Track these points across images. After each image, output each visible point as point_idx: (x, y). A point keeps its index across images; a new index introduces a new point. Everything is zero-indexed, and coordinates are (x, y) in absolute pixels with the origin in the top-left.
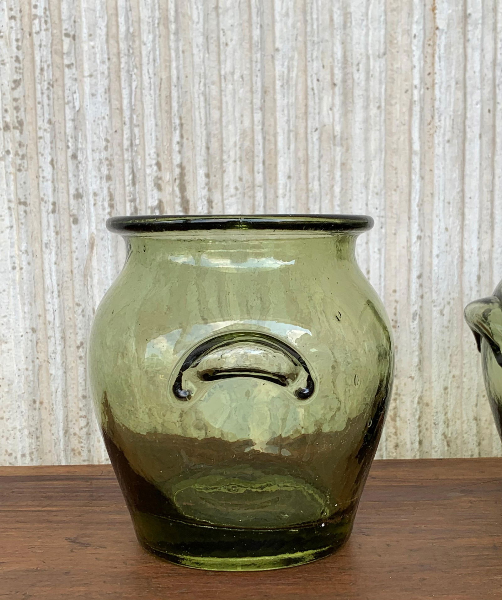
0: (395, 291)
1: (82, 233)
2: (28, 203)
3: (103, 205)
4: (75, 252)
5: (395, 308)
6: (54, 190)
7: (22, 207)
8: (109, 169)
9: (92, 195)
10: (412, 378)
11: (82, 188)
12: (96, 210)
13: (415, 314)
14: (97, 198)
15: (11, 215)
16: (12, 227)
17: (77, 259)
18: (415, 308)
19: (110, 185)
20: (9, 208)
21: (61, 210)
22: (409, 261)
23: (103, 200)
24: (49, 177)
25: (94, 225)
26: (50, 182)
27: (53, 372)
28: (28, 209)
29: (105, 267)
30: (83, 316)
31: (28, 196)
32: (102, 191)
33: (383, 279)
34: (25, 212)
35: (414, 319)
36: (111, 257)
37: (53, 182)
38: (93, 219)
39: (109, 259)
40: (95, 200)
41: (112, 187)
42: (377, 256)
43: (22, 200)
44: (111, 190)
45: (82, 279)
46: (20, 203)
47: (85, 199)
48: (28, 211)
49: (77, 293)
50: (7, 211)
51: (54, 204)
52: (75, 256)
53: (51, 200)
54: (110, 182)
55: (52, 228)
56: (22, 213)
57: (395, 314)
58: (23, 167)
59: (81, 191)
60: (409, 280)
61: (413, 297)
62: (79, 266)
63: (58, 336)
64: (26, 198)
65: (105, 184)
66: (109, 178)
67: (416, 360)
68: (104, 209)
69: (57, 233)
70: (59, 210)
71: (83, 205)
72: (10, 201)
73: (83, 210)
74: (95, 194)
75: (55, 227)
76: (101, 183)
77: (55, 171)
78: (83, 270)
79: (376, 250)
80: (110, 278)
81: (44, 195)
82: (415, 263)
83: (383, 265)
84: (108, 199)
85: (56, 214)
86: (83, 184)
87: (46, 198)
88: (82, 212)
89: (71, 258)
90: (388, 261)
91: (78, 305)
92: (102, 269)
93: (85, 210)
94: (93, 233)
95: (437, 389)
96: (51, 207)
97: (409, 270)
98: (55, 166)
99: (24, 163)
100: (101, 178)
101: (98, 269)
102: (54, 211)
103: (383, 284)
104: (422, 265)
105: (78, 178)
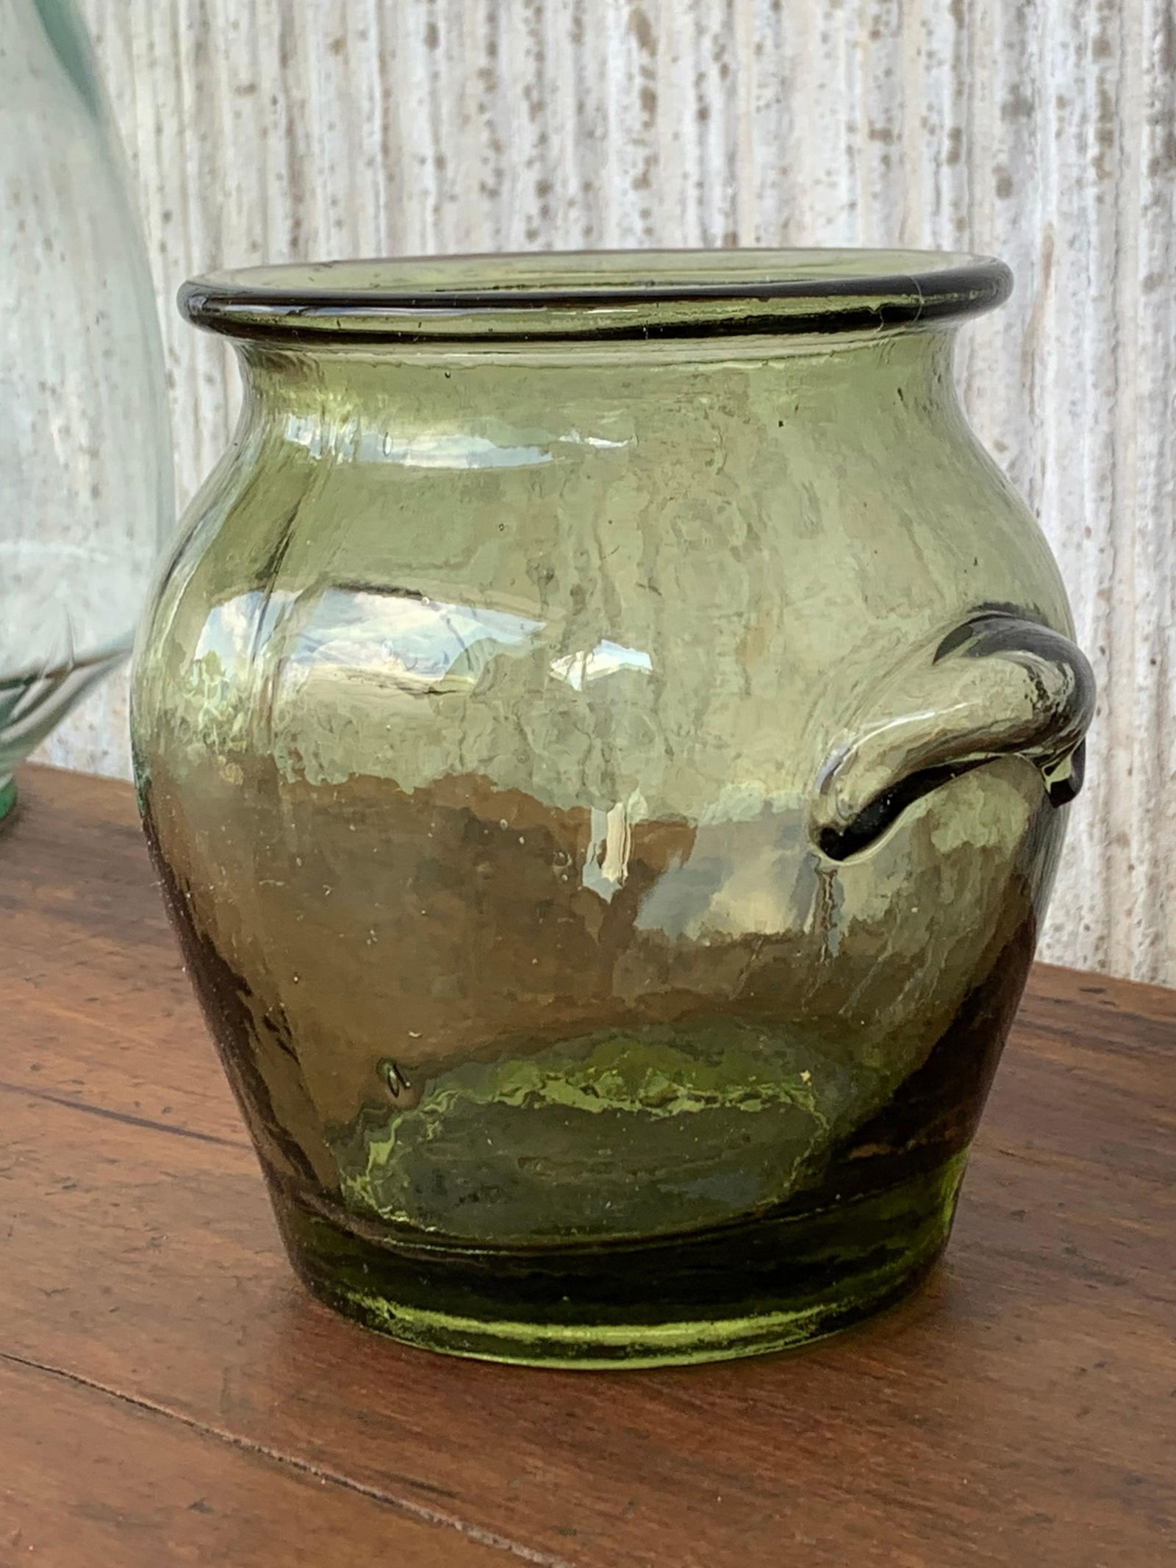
1: (1024, 224)
2: (895, 132)
3: (1080, 137)
6: (959, 93)
7: (877, 148)
8: (1103, 21)
9: (1054, 101)
11: (1033, 81)
12: (1061, 150)
14: (1066, 113)
15: (852, 171)
16: (852, 206)
19: (1104, 70)
20: (850, 150)
21: (977, 151)
23: (1084, 118)
24: (946, 53)
25: (1054, 197)
26: (946, 68)
28: (894, 151)
31: (896, 112)
32: (1082, 92)
34: (886, 160)
36: (1095, 300)
37: (955, 68)
38: (1054, 178)
39: (1089, 309)
40: (1061, 120)
41: (1112, 76)
43: (879, 125)
44: (1107, 87)
45: (1017, 366)
46: (873, 134)
47: (1038, 116)
48: (895, 158)
50: (843, 159)
51: (956, 135)
53: (949, 123)
54: (1106, 62)
55: (946, 209)
56: (876, 163)
58: (887, 24)
59: (1027, 91)
64: (889, 120)
65: (1092, 70)
66: (1103, 48)
68: (1082, 148)
69: (961, 224)
70: (970, 152)
71: (1032, 134)
72: (851, 129)
73: (1032, 152)
74: (1062, 102)
75: (956, 205)
76: (1078, 65)
77: (965, 32)
78: (1020, 340)
80: (1088, 365)
81: (930, 108)
84: (1094, 114)
85: (962, 166)
86: (1036, 67)
87: (934, 119)
88: (1029, 159)
92: (1068, 339)
93: (1038, 150)
94: (1050, 225)
96: (947, 145)
98: (967, 18)
99: (888, 12)
100: (1080, 50)
101: (1058, 339)
102: (954, 158)
105: (1023, 52)
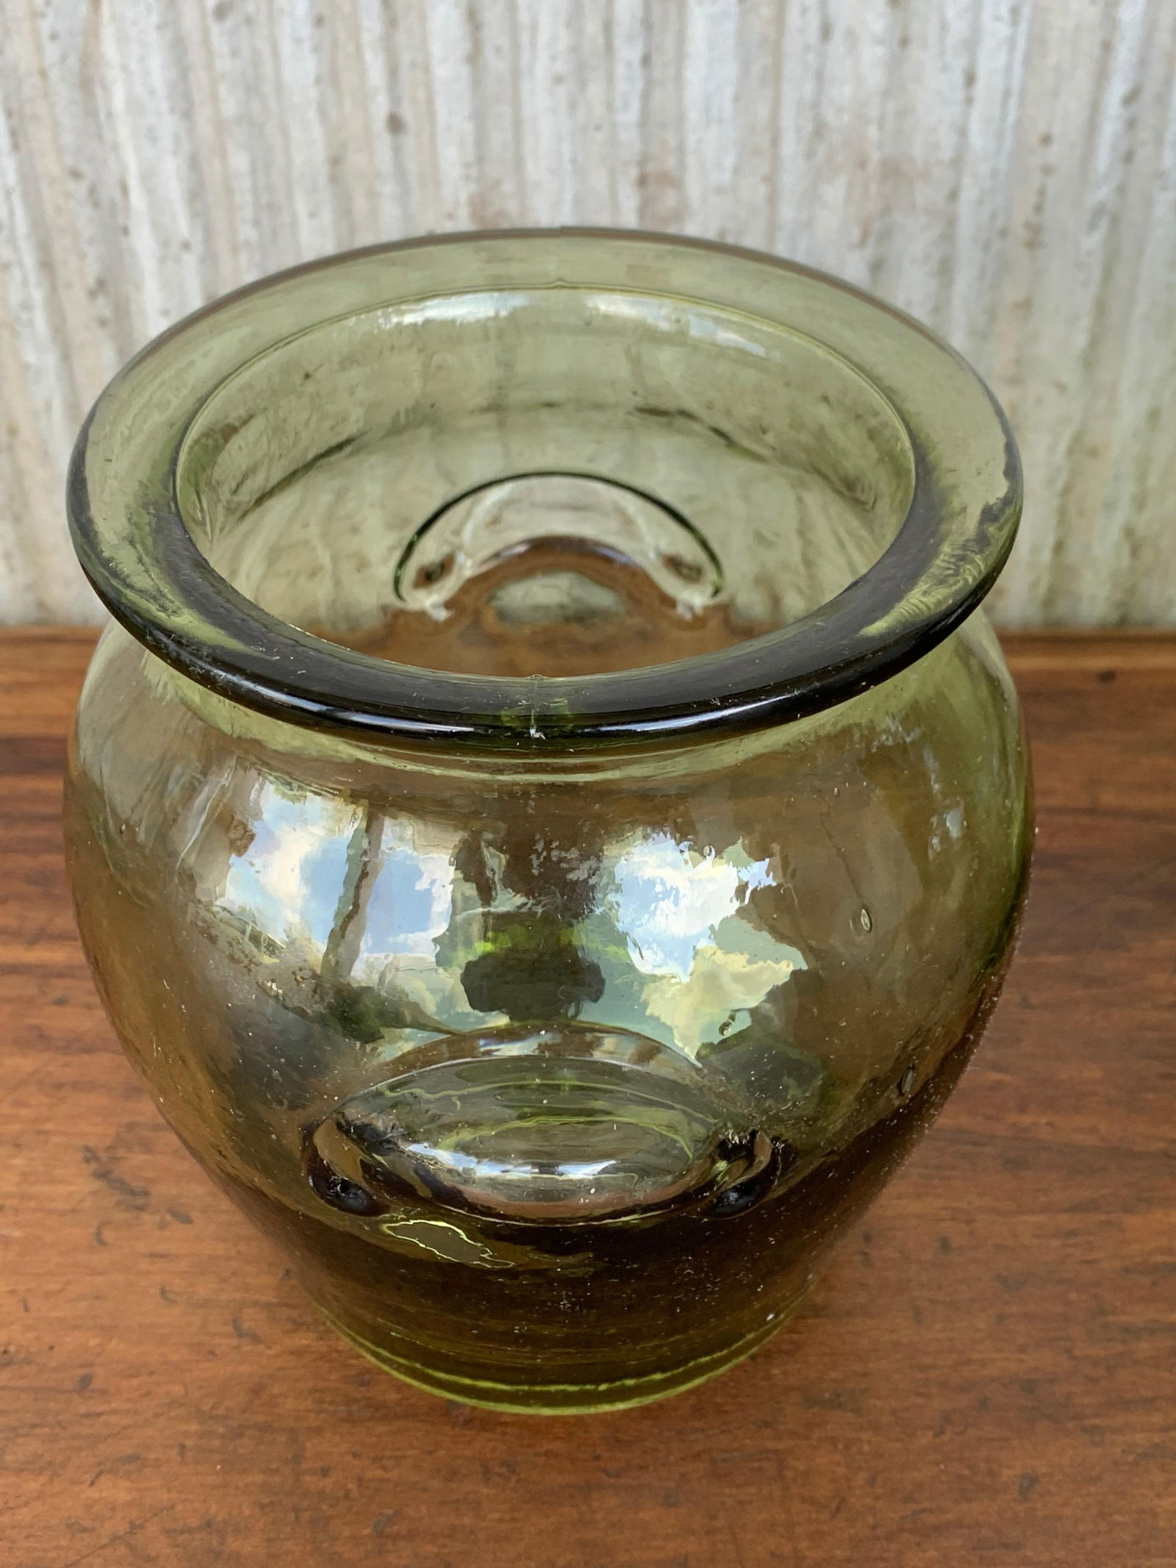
0: (1046, 140)
4: (43, 15)
5: (1042, 192)
10: (1062, 388)
13: (1098, 212)
17: (54, 37)
18: (1102, 193)
22: (1107, 47)
27: (30, 357)
29: (142, 60)
30: (96, 205)
33: (1013, 102)
35: (1092, 226)
36: (157, 27)
39: (153, 36)
42: (1003, 30)
49: (67, 139)
52: (46, 26)
57: (1038, 208)
60: (1095, 109)
61: (1104, 158)
62: (63, 58)
63: (29, 259)
67: (1081, 340)
78: (76, 69)
79: (1004, 11)
82: (1124, 55)
83: (1019, 56)
89: (36, 32)
90: (1037, 42)
91: (76, 175)
92: (134, 66)
95: (1130, 413)
97: (1101, 76)
101: (123, 67)
103: (1011, 118)
104: (1143, 63)
